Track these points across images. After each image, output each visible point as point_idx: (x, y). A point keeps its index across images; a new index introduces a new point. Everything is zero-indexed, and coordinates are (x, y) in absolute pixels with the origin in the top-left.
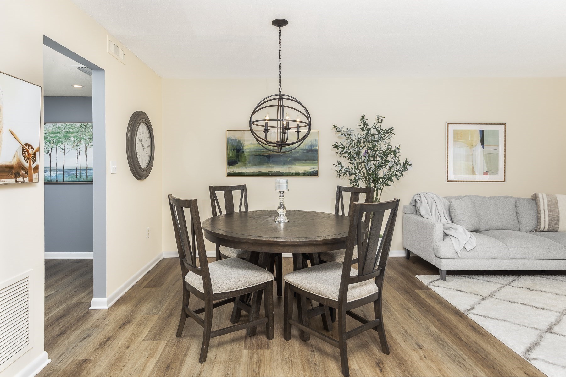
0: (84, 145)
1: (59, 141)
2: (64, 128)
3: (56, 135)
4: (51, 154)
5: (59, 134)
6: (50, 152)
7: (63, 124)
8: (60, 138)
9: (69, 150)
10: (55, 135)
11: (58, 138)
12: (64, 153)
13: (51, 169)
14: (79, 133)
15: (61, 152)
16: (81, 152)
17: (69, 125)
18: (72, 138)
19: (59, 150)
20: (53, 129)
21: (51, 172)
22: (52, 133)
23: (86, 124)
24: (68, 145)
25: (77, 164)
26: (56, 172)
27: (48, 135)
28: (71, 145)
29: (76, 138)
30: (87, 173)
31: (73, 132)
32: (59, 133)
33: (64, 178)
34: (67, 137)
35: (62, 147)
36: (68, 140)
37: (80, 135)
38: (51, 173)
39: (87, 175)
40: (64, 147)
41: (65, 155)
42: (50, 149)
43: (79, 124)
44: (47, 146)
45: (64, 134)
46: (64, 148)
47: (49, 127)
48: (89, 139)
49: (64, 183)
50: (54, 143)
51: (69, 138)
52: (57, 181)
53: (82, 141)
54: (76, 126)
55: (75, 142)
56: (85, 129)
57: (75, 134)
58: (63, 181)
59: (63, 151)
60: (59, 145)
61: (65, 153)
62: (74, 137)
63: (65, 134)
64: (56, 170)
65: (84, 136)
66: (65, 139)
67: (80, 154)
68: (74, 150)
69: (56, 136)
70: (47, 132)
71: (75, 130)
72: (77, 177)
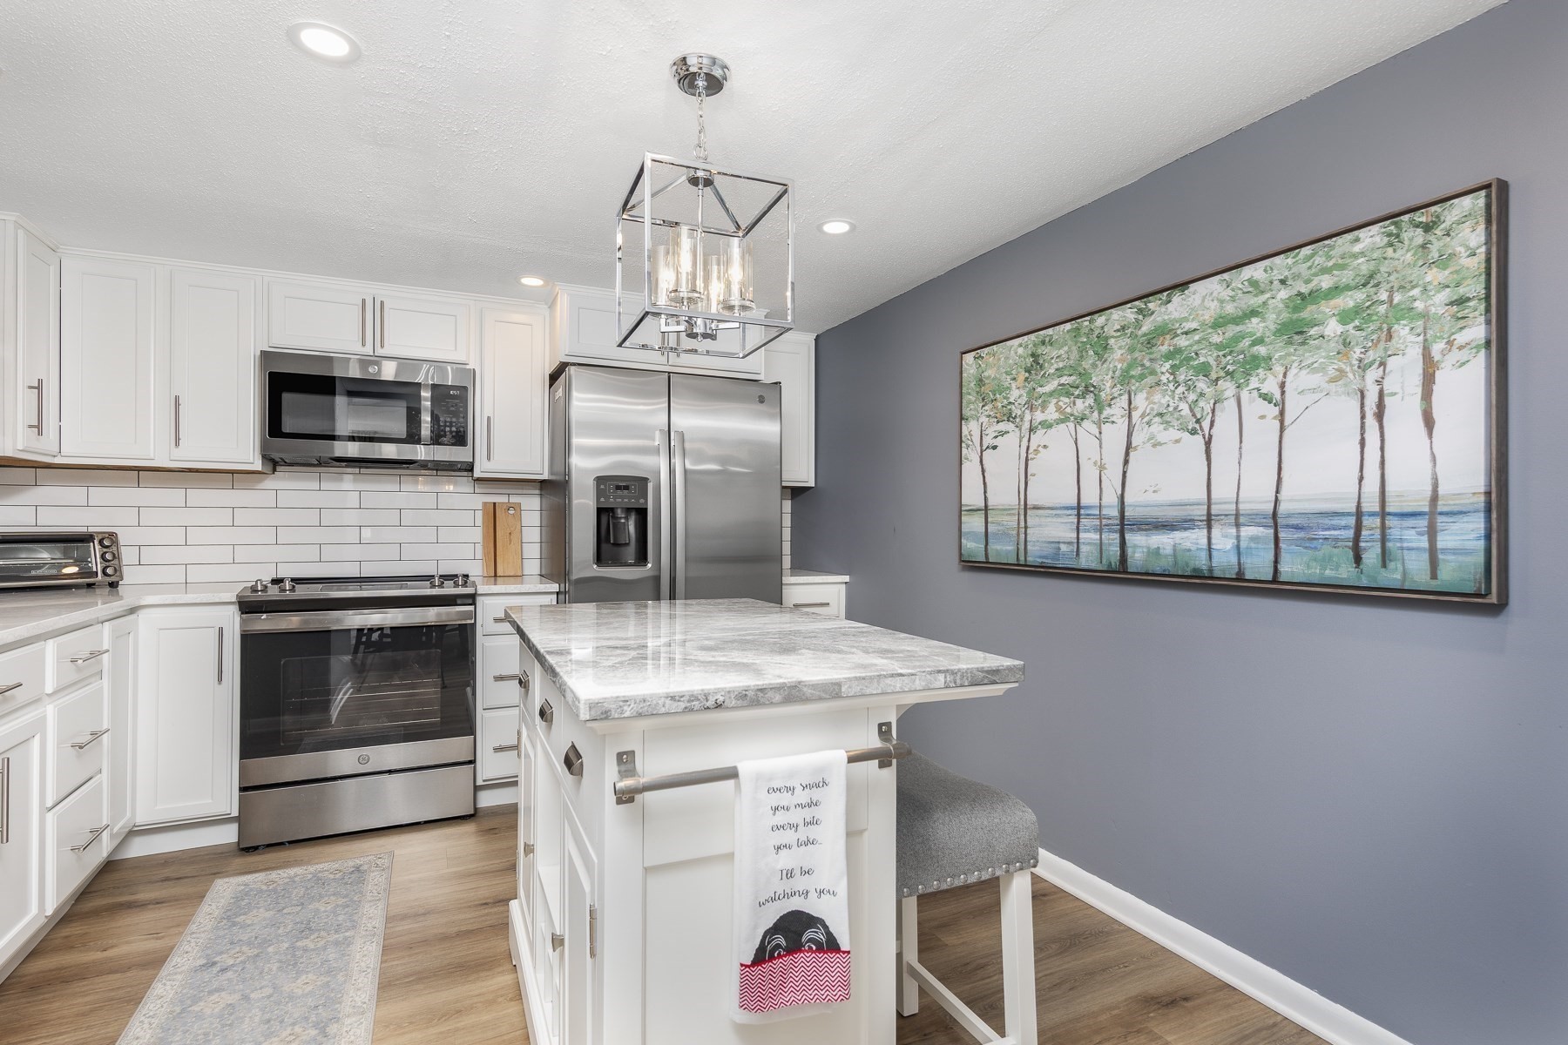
0: (1415, 353)
1: (1255, 358)
2: (1283, 282)
3: (1238, 328)
4: (1210, 436)
5: (1255, 320)
6: (1206, 424)
7: (1278, 260)
8: (1259, 341)
9: (1309, 399)
10: (1232, 330)
11: (1246, 342)
12: (1282, 422)
13: (1209, 514)
14: (1377, 285)
15: (1262, 417)
16: (1387, 400)
17: (1312, 256)
18: (1333, 328)
19: (1255, 408)
20: (1222, 302)
21: (1209, 528)
22: (1220, 323)
23: (1433, 209)
24: (1304, 372)
25: (1361, 479)
26: (1238, 525)
27: (1199, 342)
28: (1322, 369)
29: (1357, 323)
30: (1432, 532)
31: (1336, 290)
32: (1254, 313)
33: (1276, 562)
34: (1296, 331)
35: (1271, 386)
36: (1303, 343)
37: (1384, 296)
38: (1209, 532)
39: (1433, 551)
40: (1282, 385)
41: (1286, 433)
42: (1208, 409)
43: (1375, 229)
44: (1192, 397)
45: (1279, 314)
46: (1277, 396)
47: (1204, 298)
48: (1452, 304)
49: (1275, 587)
50: (1228, 373)
51: (1313, 331)
52: (1240, 577)
53: (1402, 331)
54: (1357, 248)
55: (1346, 344)
56: (1424, 246)
57: (1348, 301)
58: (1275, 580)
59: (1276, 411)
60: (1254, 382)
61: (1286, 423)
62: (1344, 318)
63: (1285, 316)
64: (1237, 515)
65: (1416, 292)
66: (1290, 342)
67: (1380, 415)
68: (1343, 397)
69: (1238, 338)
70: (1194, 325)
71: (1346, 277)
72: (1358, 559)
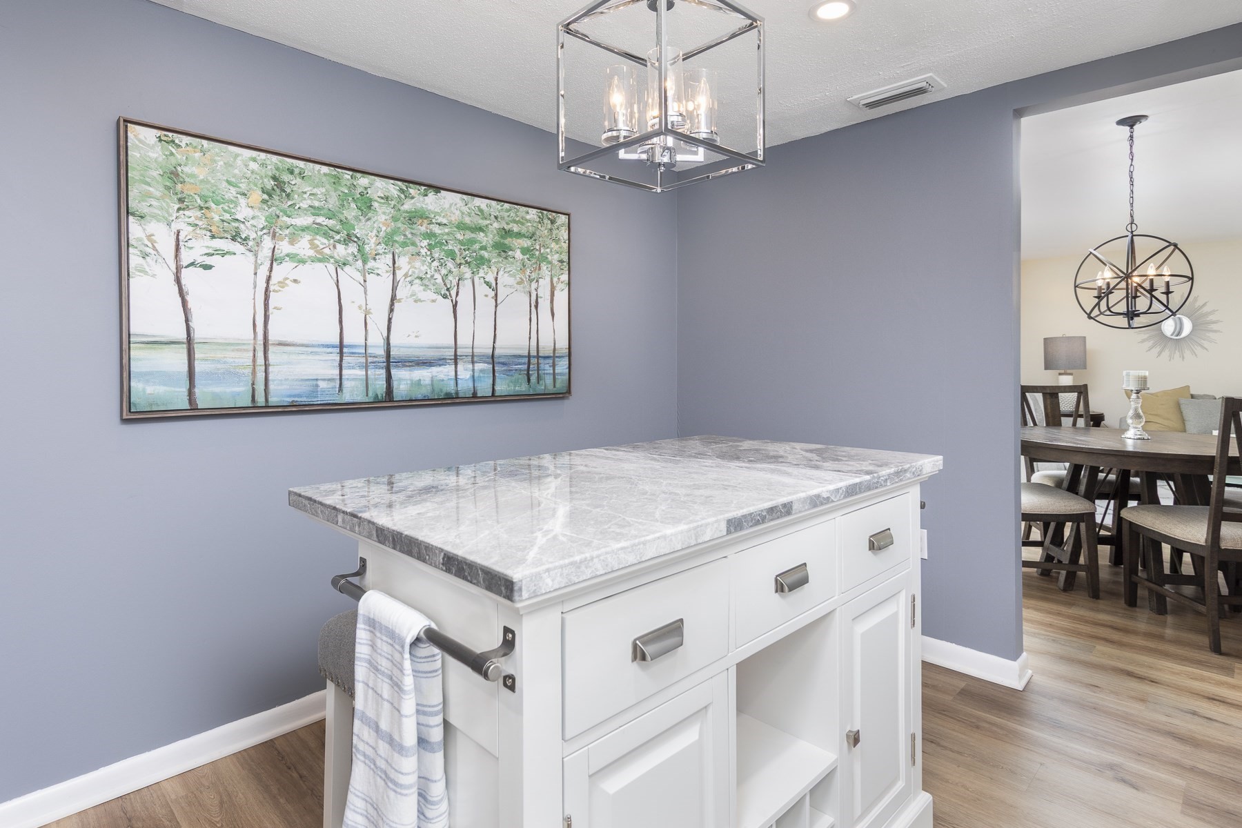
0: (548, 279)
1: (482, 258)
2: (496, 217)
3: (473, 235)
4: (456, 302)
5: (482, 234)
6: (453, 293)
7: (494, 203)
8: (484, 248)
9: (509, 290)
10: (469, 235)
11: (477, 246)
12: (496, 300)
13: (456, 355)
14: (535, 240)
15: (486, 296)
16: (539, 299)
17: (510, 210)
18: (518, 254)
19: (482, 289)
20: (463, 213)
21: (456, 364)
22: (461, 226)
23: (554, 214)
24: (506, 275)
25: (530, 338)
26: (473, 362)
27: (448, 234)
28: (514, 276)
29: (528, 256)
30: (554, 366)
31: (519, 235)
32: (481, 229)
33: (494, 385)
34: (503, 250)
35: (490, 278)
36: (506, 258)
37: (538, 247)
38: (456, 367)
39: (554, 374)
40: (496, 279)
41: (498, 308)
42: (455, 282)
43: (535, 211)
44: (444, 271)
45: (494, 236)
46: (494, 285)
47: (451, 205)
48: (559, 261)
49: (494, 399)
50: (466, 261)
51: (510, 253)
52: (475, 395)
53: (544, 266)
54: (528, 217)
55: (524, 266)
56: (551, 230)
57: (526, 243)
58: (493, 395)
59: (493, 294)
60: (481, 273)
61: (498, 302)
62: (525, 251)
63: (497, 238)
64: (473, 356)
65: (548, 250)
66: (499, 255)
67: (536, 307)
68: (523, 294)
69: (472, 241)
70: (445, 221)
71: (524, 231)
72: (529, 380)
